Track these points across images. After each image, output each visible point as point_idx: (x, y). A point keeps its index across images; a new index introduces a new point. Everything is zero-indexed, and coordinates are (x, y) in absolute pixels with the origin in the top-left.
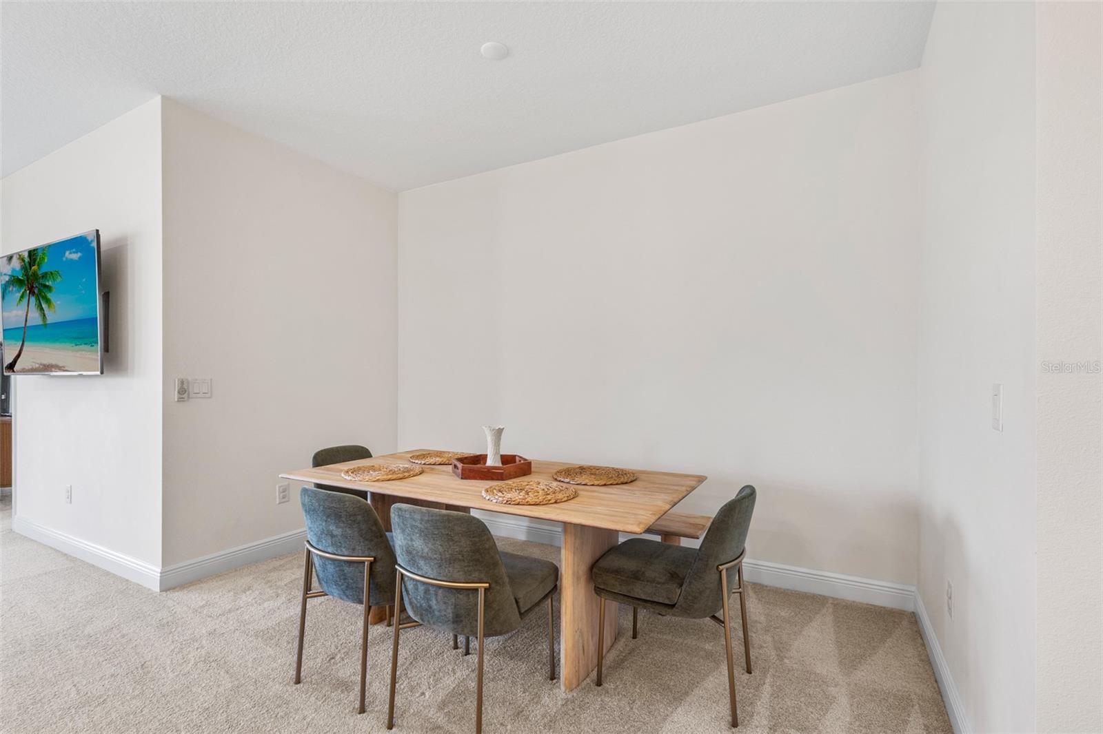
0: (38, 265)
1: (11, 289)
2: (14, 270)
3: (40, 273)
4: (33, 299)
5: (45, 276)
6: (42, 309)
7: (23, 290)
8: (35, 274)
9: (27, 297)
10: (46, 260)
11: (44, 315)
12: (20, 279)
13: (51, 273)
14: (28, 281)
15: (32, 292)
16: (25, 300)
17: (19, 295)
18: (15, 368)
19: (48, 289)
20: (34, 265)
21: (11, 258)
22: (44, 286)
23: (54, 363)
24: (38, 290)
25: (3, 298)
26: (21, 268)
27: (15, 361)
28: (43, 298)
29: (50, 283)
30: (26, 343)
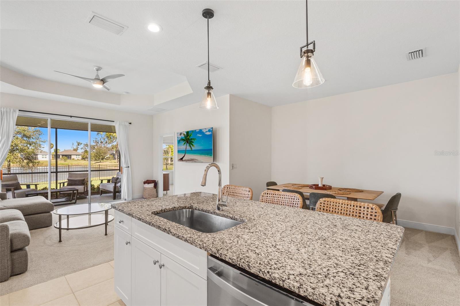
0: (189, 137)
1: (181, 141)
2: (182, 137)
3: (190, 138)
4: (188, 144)
5: (191, 139)
6: (191, 146)
7: (185, 142)
8: (188, 139)
10: (192, 135)
11: (191, 148)
12: (184, 139)
13: (193, 139)
14: (186, 140)
15: (187, 142)
16: (186, 144)
17: (184, 143)
18: (183, 159)
19: (193, 142)
20: (188, 136)
21: (181, 134)
22: (191, 141)
23: (194, 158)
24: (190, 142)
25: (179, 143)
26: (184, 137)
27: (183, 158)
28: (191, 144)
29: (193, 141)
30: (186, 154)
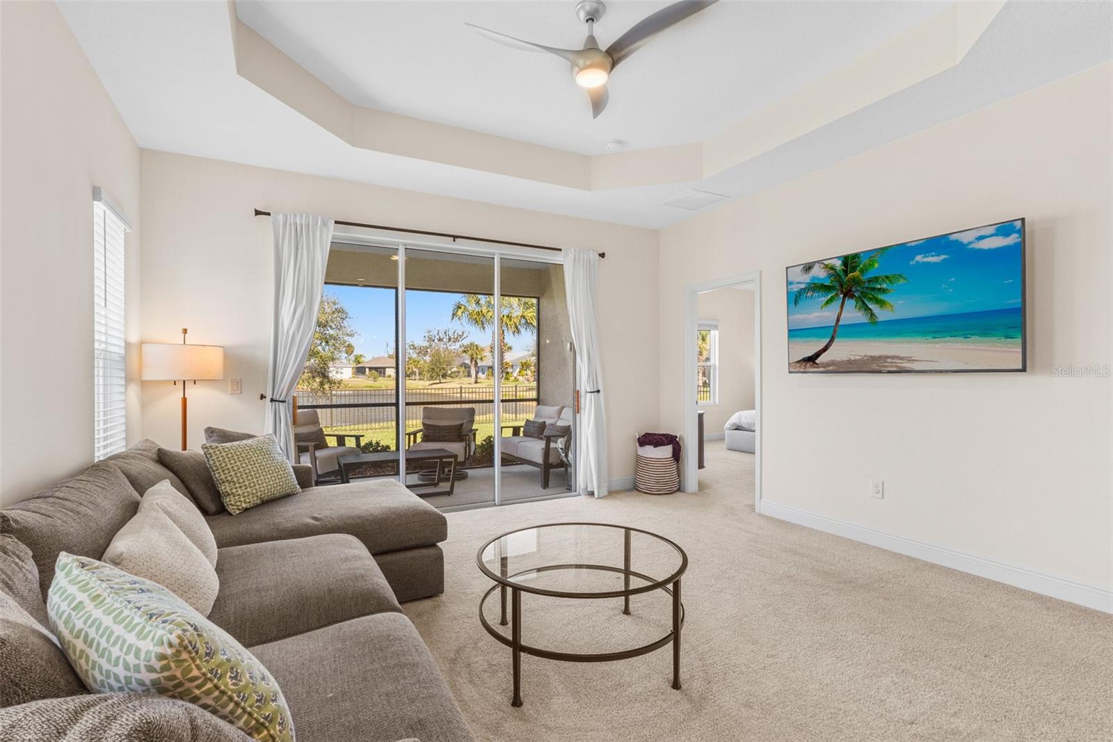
0: (861, 271)
1: (809, 294)
3: (863, 278)
4: (850, 303)
5: (876, 279)
6: (867, 309)
7: (831, 295)
8: (856, 282)
9: (841, 301)
10: (876, 265)
11: (872, 314)
12: (826, 286)
13: (887, 277)
14: (842, 286)
15: (848, 294)
16: (838, 303)
17: (824, 299)
18: (817, 361)
19: (883, 291)
20: (854, 269)
21: (808, 268)
22: (873, 289)
23: (889, 354)
24: (862, 293)
25: (796, 302)
26: (830, 276)
27: (818, 355)
28: (870, 299)
29: (884, 286)
30: (836, 340)
